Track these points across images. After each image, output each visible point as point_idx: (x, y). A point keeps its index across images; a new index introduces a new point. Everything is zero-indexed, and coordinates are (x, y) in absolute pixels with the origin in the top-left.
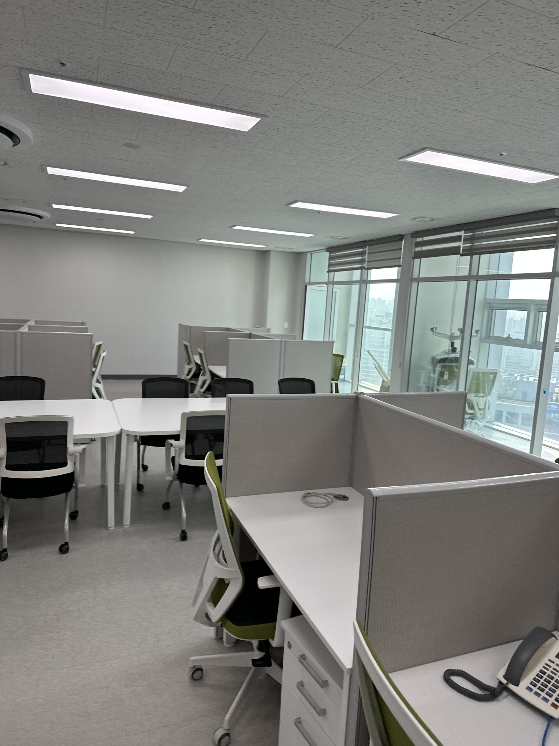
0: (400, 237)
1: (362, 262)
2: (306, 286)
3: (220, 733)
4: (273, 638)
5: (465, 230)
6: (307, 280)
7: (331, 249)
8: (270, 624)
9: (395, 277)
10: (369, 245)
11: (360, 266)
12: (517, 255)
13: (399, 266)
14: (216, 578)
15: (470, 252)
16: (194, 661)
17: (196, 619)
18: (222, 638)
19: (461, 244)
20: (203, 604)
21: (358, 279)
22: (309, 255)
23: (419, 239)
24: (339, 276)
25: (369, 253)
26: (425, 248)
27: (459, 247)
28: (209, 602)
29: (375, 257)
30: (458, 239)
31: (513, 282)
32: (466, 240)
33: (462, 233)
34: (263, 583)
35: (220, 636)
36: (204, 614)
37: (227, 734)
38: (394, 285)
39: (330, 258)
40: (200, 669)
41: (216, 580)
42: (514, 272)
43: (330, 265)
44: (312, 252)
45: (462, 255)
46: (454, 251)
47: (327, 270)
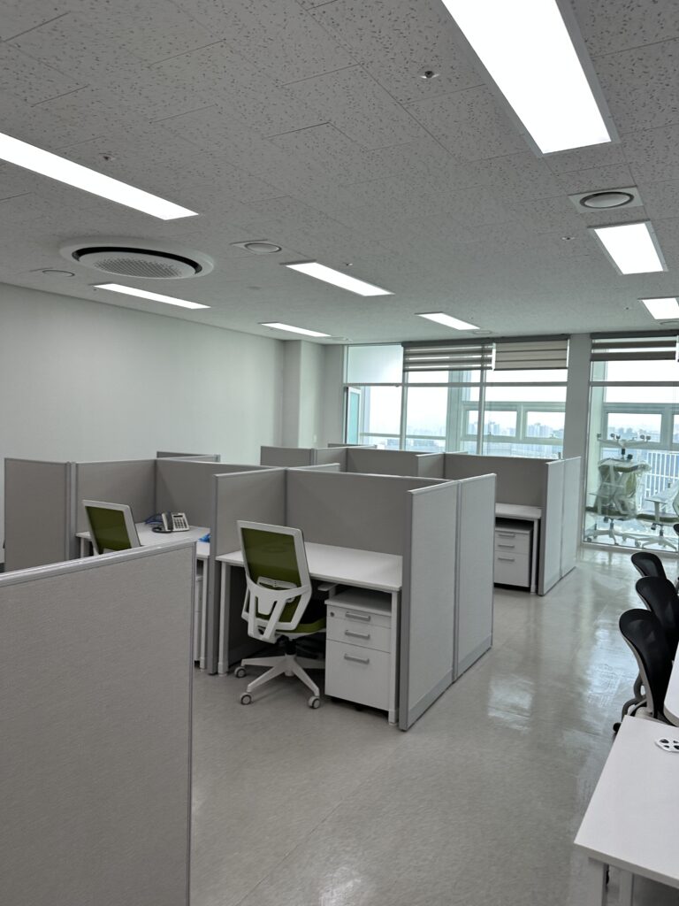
0: (564, 337)
1: (482, 361)
2: (346, 388)
6: (345, 382)
7: (406, 345)
9: (564, 380)
10: (496, 343)
11: (479, 365)
13: (565, 368)
19: (676, 350)
21: (478, 380)
22: (346, 347)
23: (597, 341)
24: (413, 377)
25: (498, 352)
27: (673, 353)
29: (505, 357)
39: (405, 355)
43: (405, 363)
44: (348, 345)
46: (667, 356)
47: (400, 368)
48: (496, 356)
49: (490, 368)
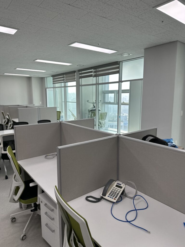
0: (74, 72)
1: (63, 80)
2: (46, 89)
3: (22, 236)
4: (37, 202)
5: (94, 69)
6: (46, 87)
7: (53, 76)
8: (36, 197)
9: (75, 85)
10: (65, 75)
11: (63, 81)
12: (110, 76)
13: (75, 81)
14: (15, 186)
15: (96, 76)
16: (12, 216)
17: (10, 201)
18: (22, 207)
19: (93, 73)
20: (12, 196)
21: (63, 85)
22: (46, 78)
23: (81, 72)
24: (57, 85)
25: (66, 77)
26: (83, 75)
27: (92, 75)
28: (14, 195)
29: (68, 78)
30: (92, 72)
31: (110, 85)
32: (94, 72)
33: (93, 70)
34: (31, 185)
35: (21, 206)
36: (13, 199)
37: (25, 235)
38: (75, 87)
39: (53, 79)
40: (15, 218)
41: (16, 187)
42: (110, 81)
43: (53, 81)
44: (47, 77)
45: (93, 77)
46: (91, 76)
47: (52, 83)
48: (65, 78)
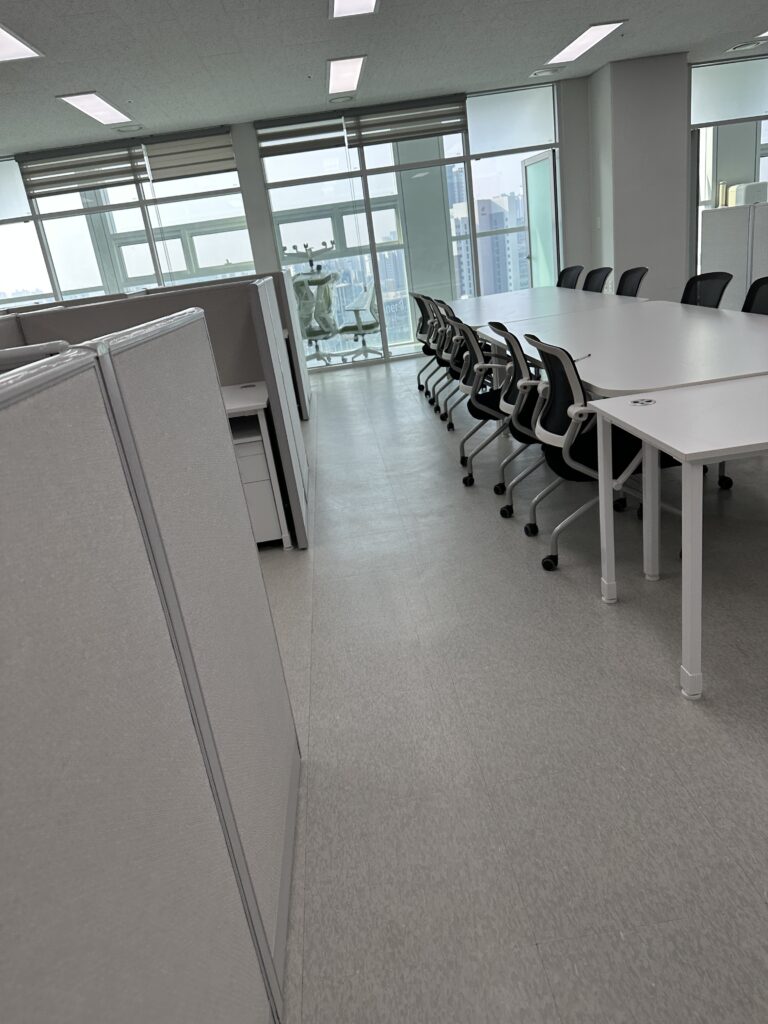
5: (344, 117)
9: (236, 185)
10: (145, 144)
19: (343, 133)
25: (151, 157)
30: (339, 128)
32: (350, 129)
33: (341, 121)
39: (25, 174)
43: (28, 186)
46: (338, 143)
47: (22, 194)
48: (150, 163)
49: (147, 180)
